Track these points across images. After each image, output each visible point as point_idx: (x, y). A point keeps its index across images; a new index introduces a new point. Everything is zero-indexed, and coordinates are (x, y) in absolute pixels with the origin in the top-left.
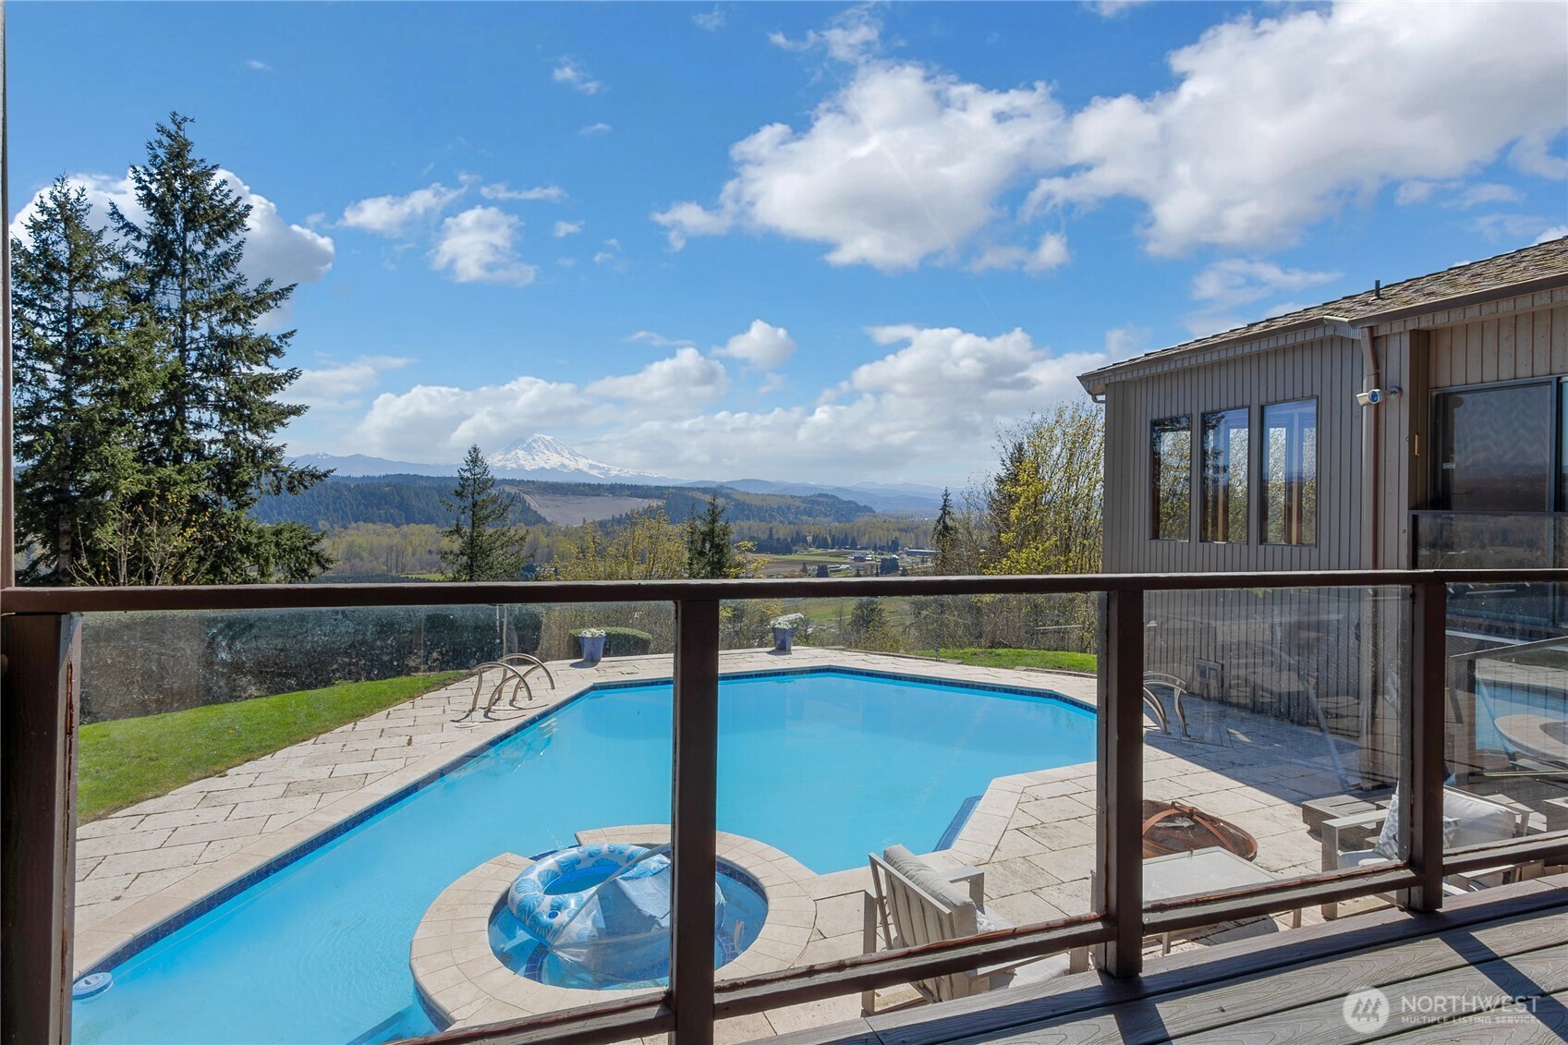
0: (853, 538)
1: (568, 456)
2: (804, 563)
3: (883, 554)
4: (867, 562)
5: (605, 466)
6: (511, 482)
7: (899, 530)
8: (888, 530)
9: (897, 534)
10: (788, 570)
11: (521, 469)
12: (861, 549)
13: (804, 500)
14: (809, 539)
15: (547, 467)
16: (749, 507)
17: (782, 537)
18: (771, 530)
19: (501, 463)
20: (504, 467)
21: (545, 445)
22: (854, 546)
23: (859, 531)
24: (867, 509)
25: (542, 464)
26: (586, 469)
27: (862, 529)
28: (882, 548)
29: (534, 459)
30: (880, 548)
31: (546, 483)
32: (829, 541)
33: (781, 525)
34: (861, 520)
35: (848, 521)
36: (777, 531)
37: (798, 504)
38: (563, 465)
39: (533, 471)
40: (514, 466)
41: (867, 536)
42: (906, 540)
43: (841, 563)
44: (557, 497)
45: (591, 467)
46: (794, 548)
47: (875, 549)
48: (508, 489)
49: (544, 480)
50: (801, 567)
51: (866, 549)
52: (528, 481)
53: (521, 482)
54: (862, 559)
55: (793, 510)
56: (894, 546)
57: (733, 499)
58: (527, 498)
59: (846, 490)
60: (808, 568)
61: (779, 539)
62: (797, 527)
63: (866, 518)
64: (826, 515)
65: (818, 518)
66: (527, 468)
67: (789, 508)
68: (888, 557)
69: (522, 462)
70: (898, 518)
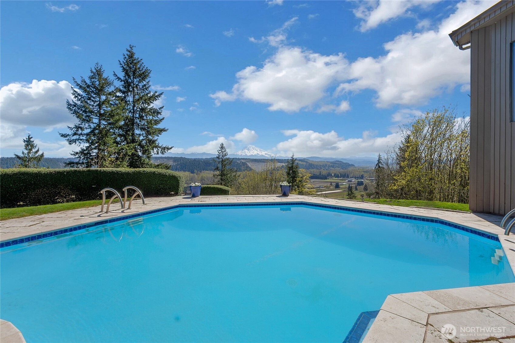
0: (348, 174)
1: (259, 151)
2: (331, 182)
3: (358, 180)
4: (352, 182)
5: (270, 154)
6: (243, 159)
7: (364, 172)
8: (360, 172)
9: (363, 173)
10: (326, 184)
11: (246, 155)
12: (350, 178)
13: (331, 163)
14: (333, 175)
15: (253, 154)
16: (313, 165)
17: (324, 174)
18: (320, 172)
19: (241, 154)
20: (242, 155)
21: (253, 148)
22: (348, 177)
23: (349, 172)
24: (353, 165)
25: (252, 154)
26: (264, 155)
27: (351, 172)
28: (358, 178)
29: (250, 152)
30: (357, 178)
31: (253, 159)
32: (339, 175)
33: (323, 171)
34: (350, 169)
35: (346, 169)
36: (322, 173)
37: (329, 164)
38: (258, 154)
39: (250, 156)
40: (244, 154)
41: (352, 174)
42: (365, 175)
43: (343, 183)
44: (256, 163)
45: (266, 154)
46: (328, 178)
47: (355, 178)
48: (242, 161)
49: (252, 158)
50: (330, 183)
51: (352, 178)
52: (248, 159)
53: (246, 159)
54: (351, 181)
55: (327, 166)
56: (362, 177)
57: (308, 163)
58: (248, 163)
59: (345, 159)
60: (333, 184)
61: (323, 175)
62: (329, 171)
63: (352, 168)
64: (338, 167)
65: (336, 168)
66: (248, 155)
67: (326, 165)
68: (360, 181)
69: (246, 153)
70: (363, 168)
